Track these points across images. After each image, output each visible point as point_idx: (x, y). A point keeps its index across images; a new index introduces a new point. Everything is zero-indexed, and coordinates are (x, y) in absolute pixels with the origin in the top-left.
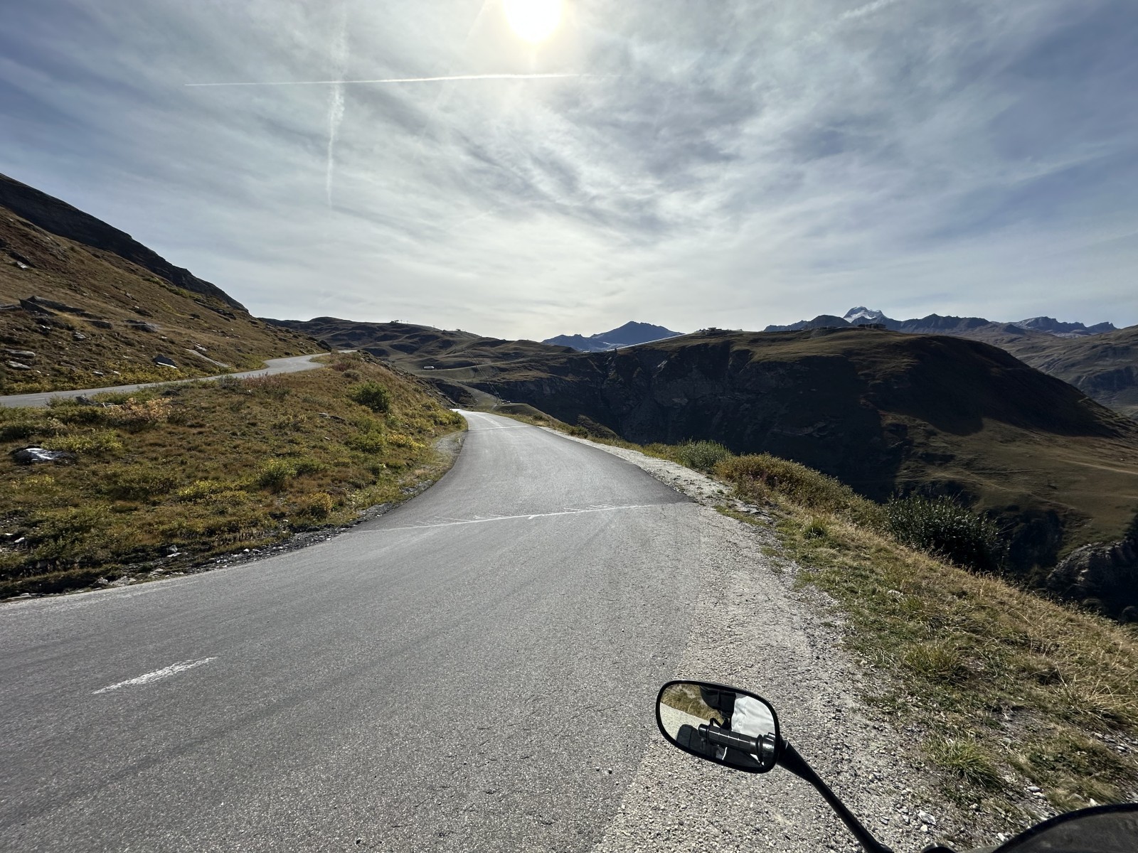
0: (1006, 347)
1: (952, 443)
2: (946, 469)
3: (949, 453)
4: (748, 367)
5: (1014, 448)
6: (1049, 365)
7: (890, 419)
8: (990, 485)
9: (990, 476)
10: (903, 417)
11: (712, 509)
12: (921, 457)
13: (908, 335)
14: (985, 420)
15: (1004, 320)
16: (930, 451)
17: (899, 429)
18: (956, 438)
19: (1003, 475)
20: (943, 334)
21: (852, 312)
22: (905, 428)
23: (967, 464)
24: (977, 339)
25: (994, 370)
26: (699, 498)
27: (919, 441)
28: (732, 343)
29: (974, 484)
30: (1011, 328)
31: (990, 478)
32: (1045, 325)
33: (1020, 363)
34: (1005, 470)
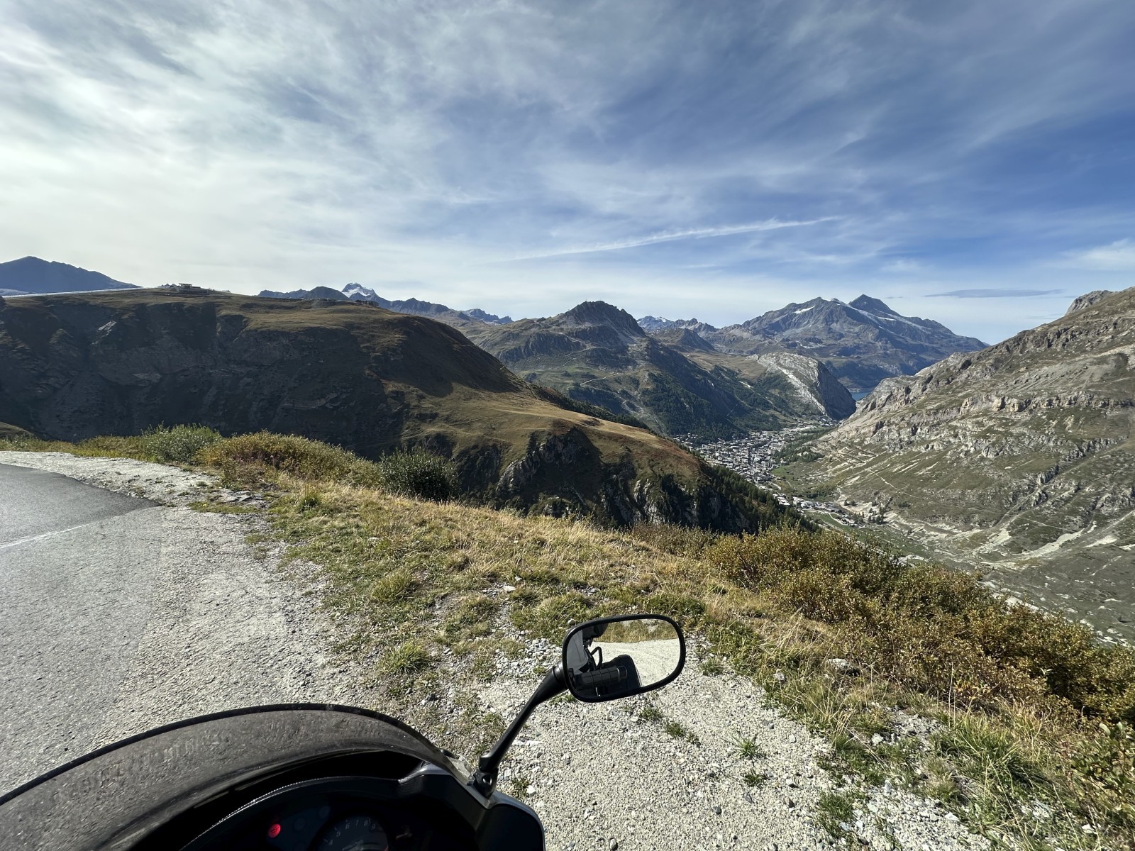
0: (460, 329)
1: (435, 404)
2: (434, 425)
3: (434, 412)
4: (244, 335)
5: (472, 404)
6: (484, 343)
7: (391, 387)
8: (461, 433)
9: (460, 426)
10: (400, 385)
11: (185, 508)
12: (417, 418)
13: (397, 314)
14: (454, 384)
15: (458, 309)
16: (423, 412)
17: (398, 395)
18: (437, 400)
19: (467, 424)
20: (422, 316)
21: (349, 287)
22: (403, 394)
23: (447, 419)
24: (443, 321)
25: (455, 346)
26: (167, 499)
27: (413, 404)
28: (218, 306)
29: (452, 434)
30: (462, 315)
31: (460, 428)
32: (479, 314)
33: (468, 342)
34: (468, 420)
